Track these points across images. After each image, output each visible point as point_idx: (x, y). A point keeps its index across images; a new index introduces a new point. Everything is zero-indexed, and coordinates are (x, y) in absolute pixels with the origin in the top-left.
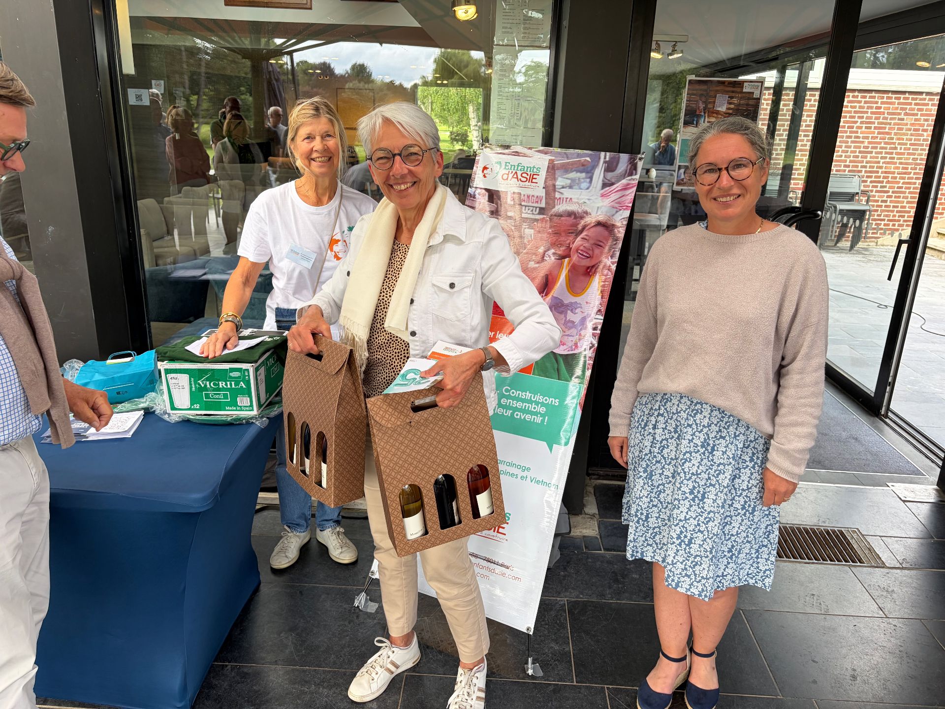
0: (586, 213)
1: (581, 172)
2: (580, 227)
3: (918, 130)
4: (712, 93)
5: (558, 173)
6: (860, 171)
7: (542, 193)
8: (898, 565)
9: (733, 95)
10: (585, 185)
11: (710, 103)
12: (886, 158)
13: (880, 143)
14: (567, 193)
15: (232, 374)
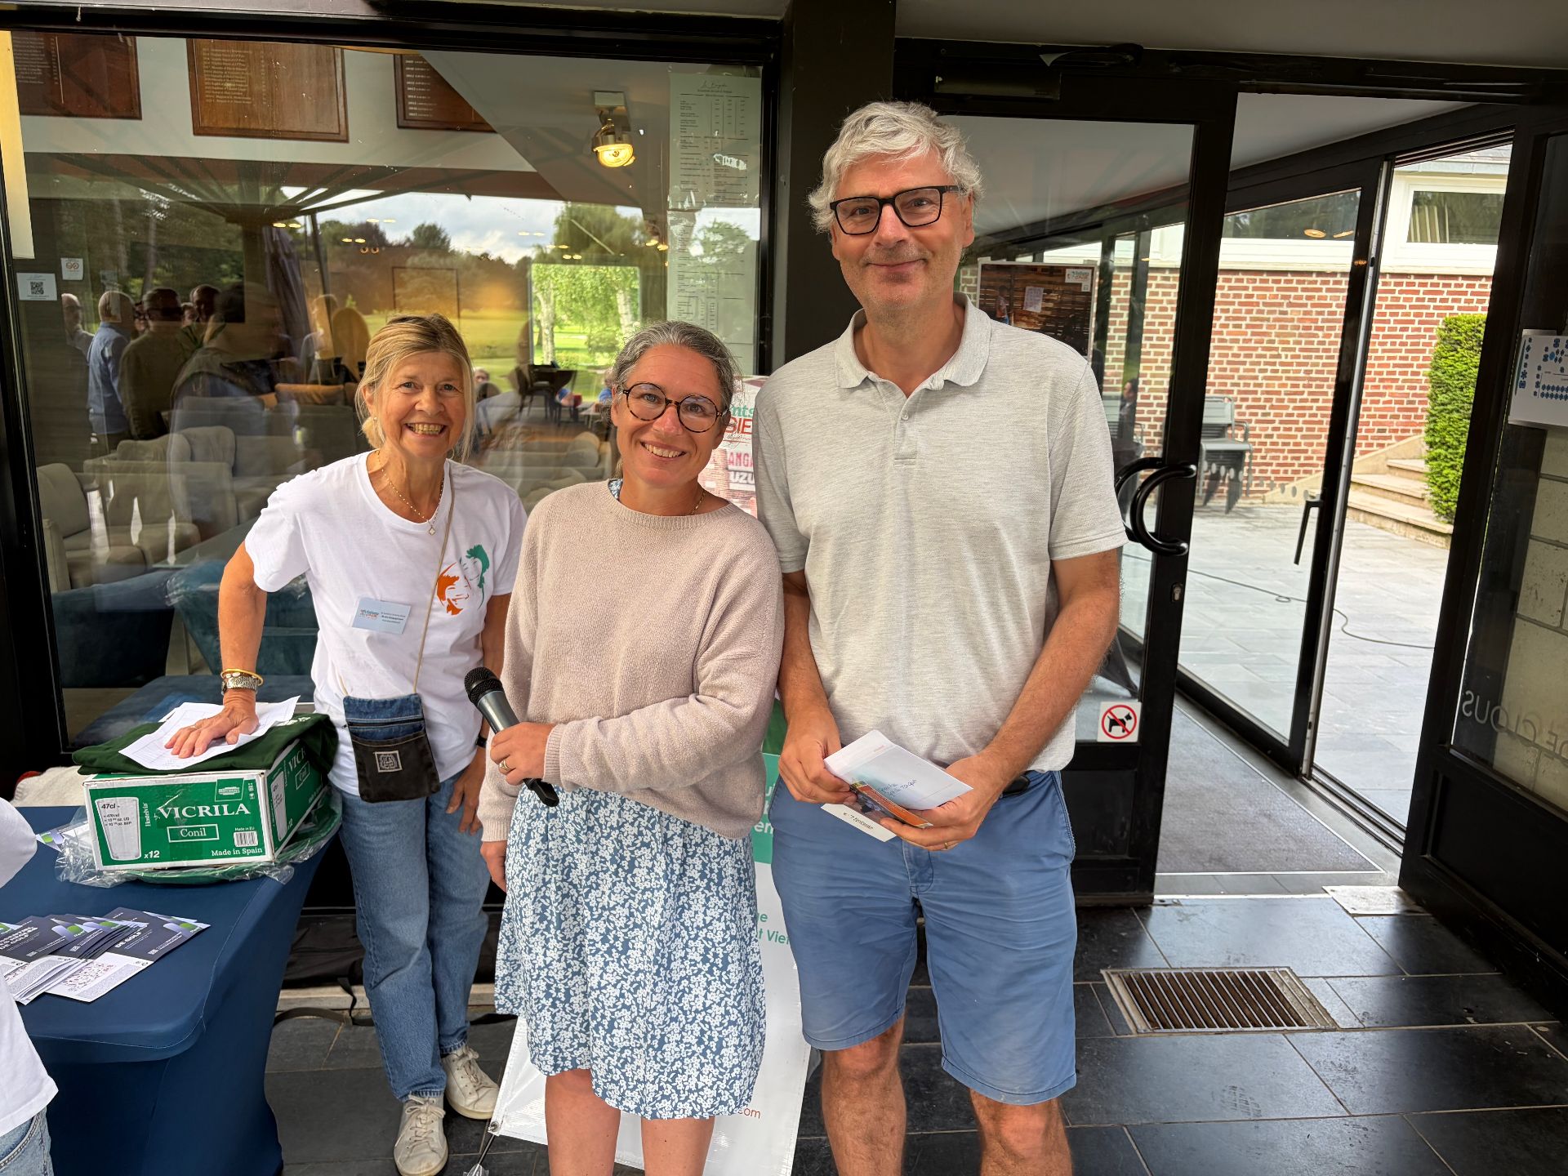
3: (1309, 328)
4: (1018, 285)
6: (1231, 392)
8: (1357, 1025)
9: (1051, 287)
11: (1016, 299)
12: (1265, 371)
13: (1255, 349)
15: (224, 791)
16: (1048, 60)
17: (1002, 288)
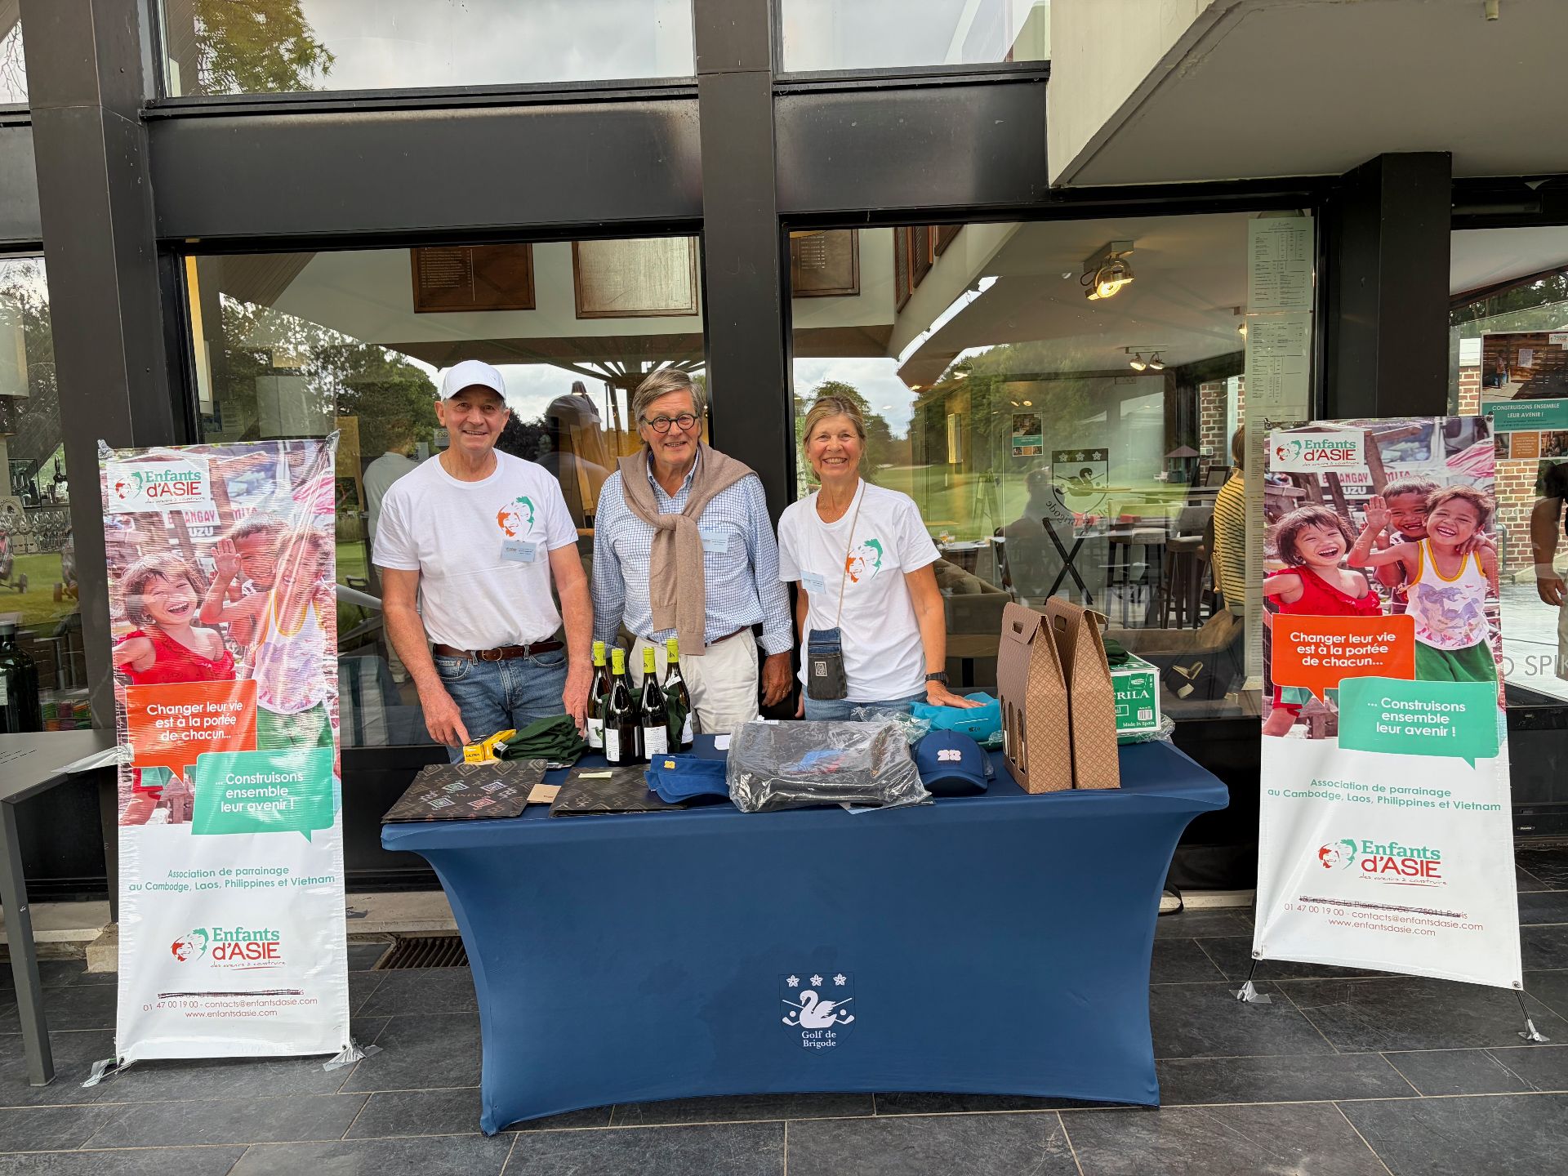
0: (1433, 486)
1: (1413, 442)
2: (1429, 502)
4: (1513, 349)
5: (1380, 446)
7: (1366, 470)
9: (1538, 348)
10: (1422, 455)
14: (1400, 467)
15: (1133, 682)
16: (1534, 186)
17: (1500, 352)
